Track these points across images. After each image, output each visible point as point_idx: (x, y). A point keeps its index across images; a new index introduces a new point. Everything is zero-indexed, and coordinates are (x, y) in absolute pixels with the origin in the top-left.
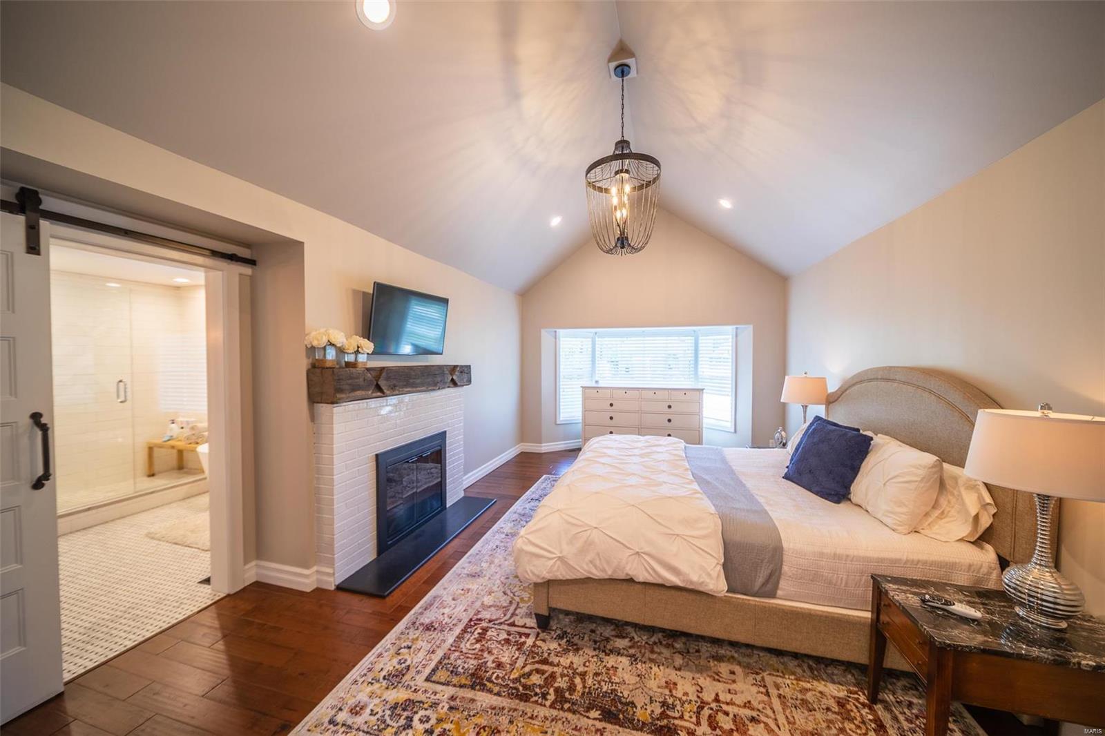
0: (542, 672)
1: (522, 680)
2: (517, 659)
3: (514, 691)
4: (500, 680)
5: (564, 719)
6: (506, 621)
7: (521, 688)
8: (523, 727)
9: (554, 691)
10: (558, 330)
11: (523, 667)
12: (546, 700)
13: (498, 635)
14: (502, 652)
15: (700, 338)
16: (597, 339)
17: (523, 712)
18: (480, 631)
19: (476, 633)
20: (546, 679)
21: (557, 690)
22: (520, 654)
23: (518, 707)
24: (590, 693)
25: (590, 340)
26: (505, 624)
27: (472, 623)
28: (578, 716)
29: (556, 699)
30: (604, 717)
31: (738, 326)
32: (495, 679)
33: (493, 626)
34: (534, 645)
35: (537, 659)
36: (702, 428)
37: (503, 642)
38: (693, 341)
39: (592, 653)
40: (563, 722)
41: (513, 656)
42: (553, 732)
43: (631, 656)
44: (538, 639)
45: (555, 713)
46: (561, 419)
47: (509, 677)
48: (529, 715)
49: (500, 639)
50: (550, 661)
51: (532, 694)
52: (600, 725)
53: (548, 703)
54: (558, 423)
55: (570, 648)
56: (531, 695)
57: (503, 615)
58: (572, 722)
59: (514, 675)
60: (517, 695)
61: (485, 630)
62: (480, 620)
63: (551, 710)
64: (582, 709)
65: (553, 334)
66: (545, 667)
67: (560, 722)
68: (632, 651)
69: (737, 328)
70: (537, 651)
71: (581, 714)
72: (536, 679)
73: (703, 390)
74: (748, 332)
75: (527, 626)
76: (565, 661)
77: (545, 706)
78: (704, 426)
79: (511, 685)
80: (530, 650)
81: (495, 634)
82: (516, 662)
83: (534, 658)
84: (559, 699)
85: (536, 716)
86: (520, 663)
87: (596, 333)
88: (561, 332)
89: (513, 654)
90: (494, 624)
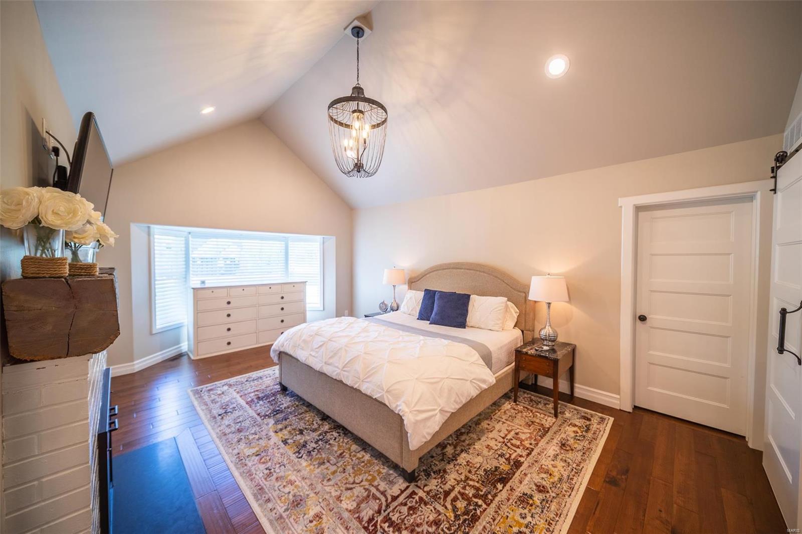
0: (455, 499)
1: (459, 513)
2: (435, 509)
3: (467, 522)
4: (452, 528)
5: (500, 503)
6: (386, 501)
7: (466, 517)
8: (500, 528)
9: (475, 498)
10: (152, 226)
11: (446, 508)
12: (481, 506)
13: (400, 513)
14: (423, 517)
15: (290, 243)
16: (190, 239)
17: (488, 523)
18: (387, 524)
19: (386, 529)
20: (462, 499)
21: (475, 496)
22: (431, 505)
23: (483, 525)
24: (483, 482)
25: (183, 239)
26: (390, 503)
27: (371, 528)
28: (499, 494)
29: (482, 500)
30: (503, 483)
31: (324, 236)
32: (449, 531)
33: (387, 512)
34: (428, 493)
35: (442, 497)
36: (306, 311)
37: (411, 512)
38: (284, 245)
39: (451, 466)
40: (502, 504)
41: (431, 510)
42: (508, 512)
43: (462, 451)
44: (422, 488)
45: (493, 505)
46: (158, 327)
47: (452, 521)
48: (491, 520)
49: (407, 514)
50: (448, 490)
51: (473, 511)
52: (508, 487)
53: (484, 506)
54: (154, 332)
55: (441, 474)
56: (474, 513)
57: (378, 501)
58: (503, 500)
59: (451, 515)
60: (471, 521)
61: (387, 519)
62: (370, 520)
63: (491, 506)
64: (494, 491)
65: (146, 229)
66: (452, 495)
67: (501, 505)
68: (459, 449)
69: (323, 238)
70: (434, 494)
71: (498, 492)
72: (461, 505)
73: (306, 282)
74: (332, 241)
75: (403, 489)
76: (451, 482)
77: (486, 509)
78: (307, 309)
79: (461, 522)
80: (431, 497)
81: (397, 515)
82: (438, 511)
83: (440, 498)
84: (483, 499)
85: (493, 517)
86: (440, 508)
87: (190, 233)
88: (156, 229)
89: (429, 510)
90: (384, 511)
